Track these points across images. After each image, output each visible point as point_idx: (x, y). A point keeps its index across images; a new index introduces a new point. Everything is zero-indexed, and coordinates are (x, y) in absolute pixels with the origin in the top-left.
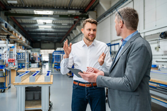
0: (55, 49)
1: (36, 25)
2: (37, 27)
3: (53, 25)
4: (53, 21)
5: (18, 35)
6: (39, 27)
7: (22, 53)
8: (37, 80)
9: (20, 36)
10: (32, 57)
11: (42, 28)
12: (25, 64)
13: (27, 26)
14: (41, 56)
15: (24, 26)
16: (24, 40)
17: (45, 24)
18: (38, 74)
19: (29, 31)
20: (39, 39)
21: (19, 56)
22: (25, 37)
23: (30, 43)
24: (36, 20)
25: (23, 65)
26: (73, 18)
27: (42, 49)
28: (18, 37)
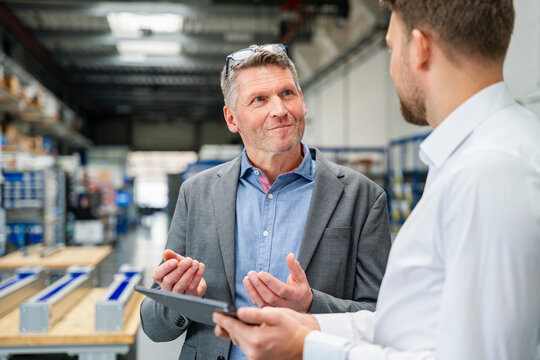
0: (196, 149)
1: (108, 40)
2: (113, 51)
3: (184, 40)
4: (186, 21)
5: (23, 84)
6: (123, 47)
7: (32, 174)
8: (61, 319)
9: (34, 89)
10: (79, 189)
11: (133, 53)
12: (43, 225)
13: (68, 44)
14: (130, 183)
15: (50, 43)
16: (50, 107)
17: (148, 33)
18: (83, 285)
19: (74, 69)
20: (123, 103)
21: (18, 185)
22: (59, 94)
23: (80, 123)
24: (104, 19)
25: (36, 230)
26: (276, 9)
27: (135, 148)
28: (22, 96)
